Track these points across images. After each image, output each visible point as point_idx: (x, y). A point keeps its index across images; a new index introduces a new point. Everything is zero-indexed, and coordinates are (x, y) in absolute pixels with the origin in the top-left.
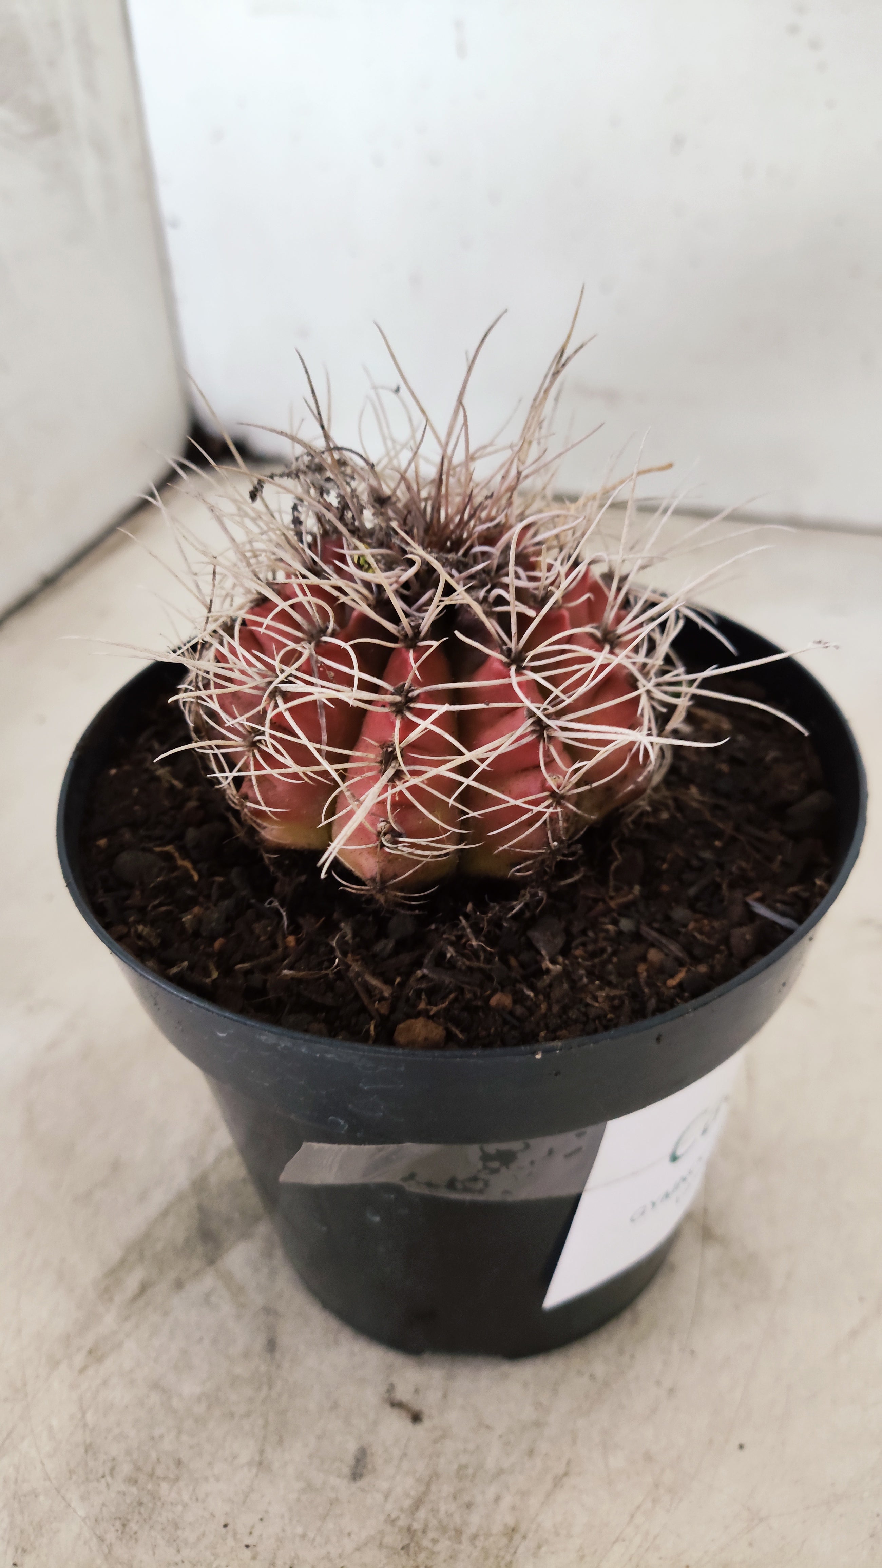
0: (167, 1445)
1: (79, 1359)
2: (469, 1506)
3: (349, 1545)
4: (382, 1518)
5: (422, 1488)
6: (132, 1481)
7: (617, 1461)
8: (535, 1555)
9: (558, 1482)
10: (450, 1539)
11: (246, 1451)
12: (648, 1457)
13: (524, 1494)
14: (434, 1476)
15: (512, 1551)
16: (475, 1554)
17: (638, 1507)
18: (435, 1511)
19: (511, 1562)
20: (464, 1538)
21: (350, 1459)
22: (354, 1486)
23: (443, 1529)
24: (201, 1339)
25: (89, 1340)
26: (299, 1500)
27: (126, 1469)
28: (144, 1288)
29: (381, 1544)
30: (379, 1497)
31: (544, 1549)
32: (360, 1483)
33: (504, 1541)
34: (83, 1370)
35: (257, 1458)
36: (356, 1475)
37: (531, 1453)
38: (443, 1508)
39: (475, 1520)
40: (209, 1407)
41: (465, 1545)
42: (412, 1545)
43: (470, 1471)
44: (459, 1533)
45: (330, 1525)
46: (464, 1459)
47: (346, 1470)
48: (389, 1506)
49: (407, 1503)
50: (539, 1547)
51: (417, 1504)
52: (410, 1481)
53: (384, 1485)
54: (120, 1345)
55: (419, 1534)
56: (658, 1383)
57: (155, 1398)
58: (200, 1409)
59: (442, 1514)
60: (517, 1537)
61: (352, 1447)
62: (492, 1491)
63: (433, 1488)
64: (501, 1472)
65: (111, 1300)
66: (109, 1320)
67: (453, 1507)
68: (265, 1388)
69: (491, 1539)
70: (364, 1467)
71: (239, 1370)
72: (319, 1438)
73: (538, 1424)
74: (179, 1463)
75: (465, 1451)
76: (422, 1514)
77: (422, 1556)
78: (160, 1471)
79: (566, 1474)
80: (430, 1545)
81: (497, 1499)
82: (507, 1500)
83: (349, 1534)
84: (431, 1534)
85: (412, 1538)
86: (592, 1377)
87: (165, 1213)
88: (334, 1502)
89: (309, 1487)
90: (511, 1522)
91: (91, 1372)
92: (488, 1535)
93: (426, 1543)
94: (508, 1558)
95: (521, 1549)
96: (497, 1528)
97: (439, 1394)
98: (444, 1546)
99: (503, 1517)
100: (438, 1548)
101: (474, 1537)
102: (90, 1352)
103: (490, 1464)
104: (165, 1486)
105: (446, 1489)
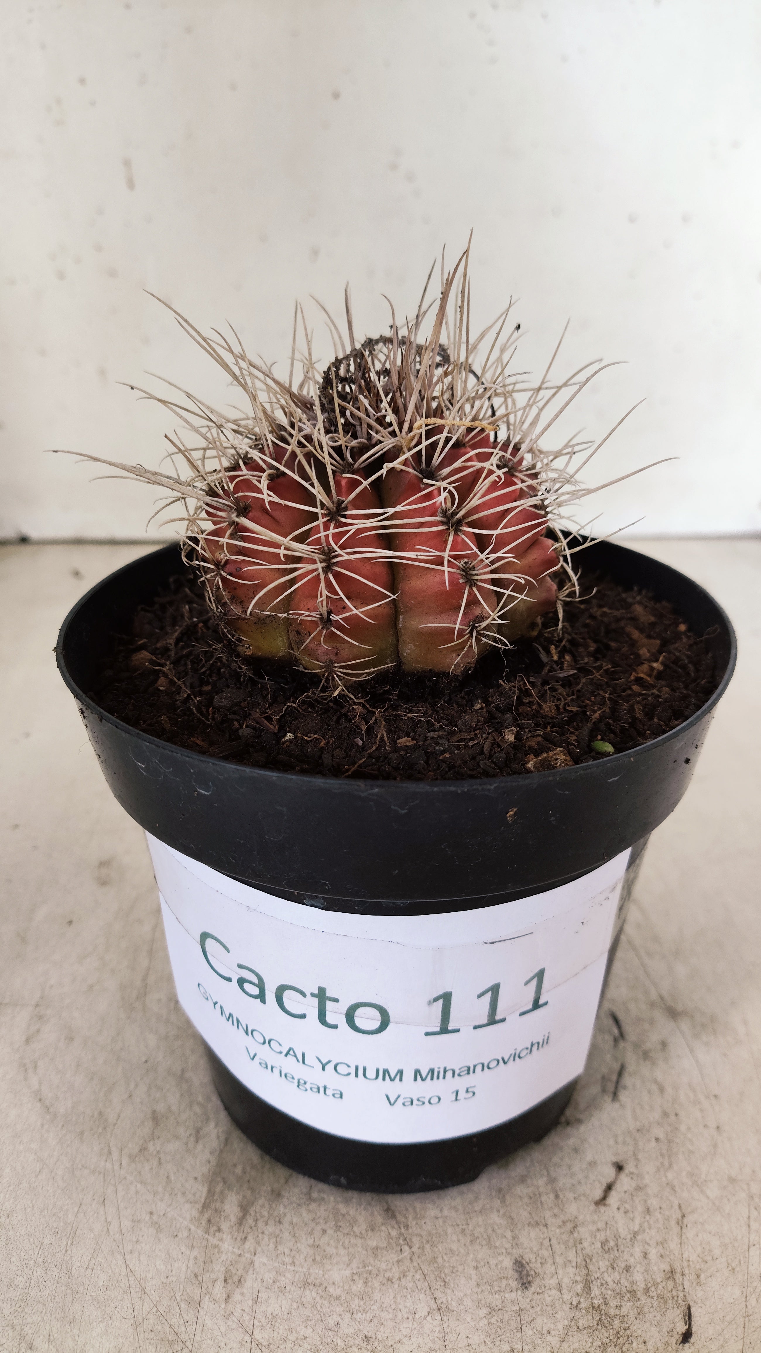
0: (347, 1329)
1: (219, 1290)
2: (627, 1269)
3: (553, 1340)
4: (566, 1308)
5: (584, 1272)
7: (713, 1191)
8: (699, 1284)
9: (681, 1223)
10: (629, 1300)
11: (423, 1305)
12: (732, 1180)
13: (662, 1243)
14: (587, 1259)
15: (681, 1288)
16: (655, 1303)
17: (749, 1218)
18: (604, 1284)
19: (685, 1296)
20: (639, 1294)
21: (512, 1274)
22: (529, 1293)
23: (620, 1295)
24: (324, 1231)
25: (219, 1269)
26: (490, 1324)
28: (245, 1209)
29: (578, 1328)
30: (554, 1292)
31: (703, 1276)
32: (532, 1289)
33: (670, 1284)
34: (228, 1299)
35: (435, 1307)
36: (525, 1285)
37: (648, 1211)
38: (609, 1280)
39: (638, 1277)
40: (365, 1283)
41: (644, 1299)
42: (603, 1317)
43: (612, 1243)
44: (633, 1292)
45: (528, 1332)
46: (601, 1236)
47: (514, 1284)
48: (566, 1297)
49: (579, 1288)
50: (698, 1276)
51: (587, 1285)
52: (571, 1270)
53: (553, 1282)
54: (252, 1262)
55: (603, 1307)
56: (706, 1126)
57: (309, 1295)
58: (358, 1286)
59: (611, 1283)
60: (678, 1276)
61: (508, 1263)
62: (637, 1250)
63: (591, 1267)
64: (635, 1234)
65: (219, 1230)
66: (228, 1247)
67: (616, 1276)
68: (406, 1248)
69: (660, 1286)
70: (528, 1275)
71: (373, 1243)
72: (476, 1268)
73: (639, 1188)
75: (598, 1230)
76: (596, 1291)
77: (616, 1323)
79: (683, 1216)
80: (617, 1312)
81: (645, 1255)
82: (653, 1253)
83: (549, 1332)
84: (613, 1303)
85: (601, 1315)
86: (657, 1140)
88: (520, 1312)
89: (492, 1310)
90: (668, 1268)
91: (236, 1297)
92: (656, 1285)
93: (612, 1312)
94: (681, 1295)
95: (686, 1283)
96: (659, 1277)
97: (552, 1196)
98: (627, 1307)
99: (659, 1268)
100: (624, 1311)
101: (647, 1290)
103: (623, 1232)
105: (603, 1264)
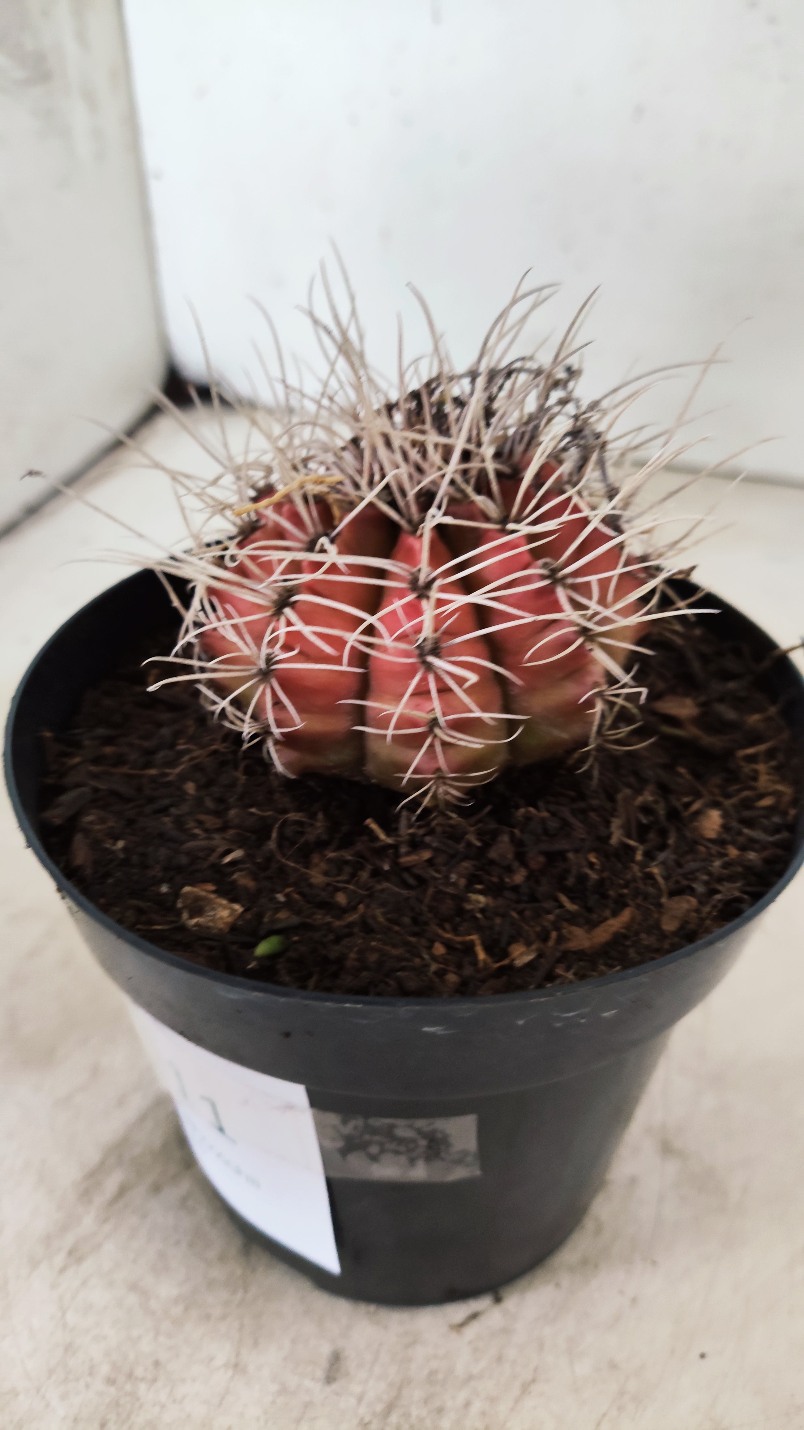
0: (145, 1346)
1: (59, 1259)
2: (440, 1411)
4: (355, 1421)
5: (394, 1393)
6: (111, 1381)
7: (583, 1368)
9: (525, 1389)
11: (222, 1353)
12: (613, 1366)
13: (493, 1400)
14: (405, 1382)
17: (604, 1415)
18: (407, 1415)
21: (324, 1362)
22: (328, 1390)
24: (178, 1242)
25: (69, 1240)
26: (273, 1402)
27: (105, 1369)
28: (122, 1191)
30: (353, 1401)
32: (335, 1386)
34: (62, 1270)
35: (233, 1360)
36: (330, 1379)
37: (500, 1359)
38: (415, 1412)
39: (447, 1424)
40: (186, 1309)
43: (440, 1376)
46: (434, 1365)
47: (320, 1373)
48: (362, 1410)
49: (379, 1408)
51: (390, 1409)
52: (382, 1385)
53: (357, 1389)
54: (99, 1246)
56: (622, 1292)
57: (133, 1299)
58: (177, 1311)
59: (414, 1418)
61: (326, 1350)
62: (462, 1396)
63: (405, 1393)
64: (470, 1378)
65: (90, 1202)
66: (88, 1221)
67: (424, 1412)
68: (241, 1291)
70: (338, 1370)
71: (214, 1274)
72: (293, 1342)
73: (504, 1331)
74: (157, 1364)
75: (436, 1356)
76: (394, 1418)
78: (139, 1372)
79: (534, 1381)
81: (467, 1405)
82: (477, 1406)
87: (143, 1118)
88: (308, 1405)
89: (284, 1390)
91: (70, 1272)
99: (474, 1422)
102: (70, 1253)
103: (460, 1369)
104: (142, 1387)
105: (418, 1394)
